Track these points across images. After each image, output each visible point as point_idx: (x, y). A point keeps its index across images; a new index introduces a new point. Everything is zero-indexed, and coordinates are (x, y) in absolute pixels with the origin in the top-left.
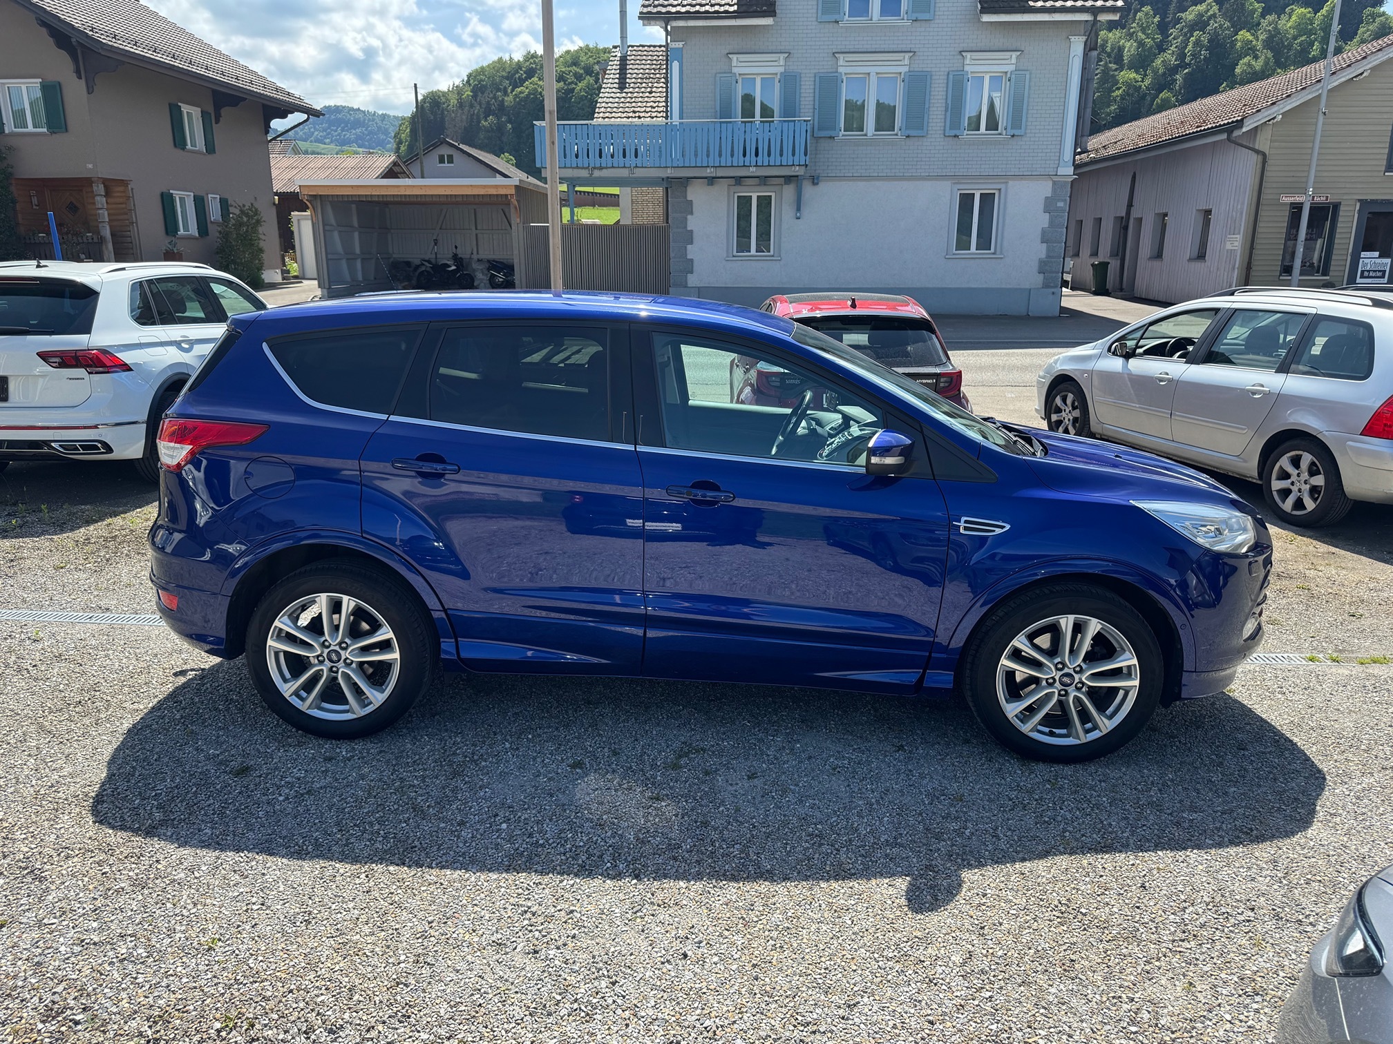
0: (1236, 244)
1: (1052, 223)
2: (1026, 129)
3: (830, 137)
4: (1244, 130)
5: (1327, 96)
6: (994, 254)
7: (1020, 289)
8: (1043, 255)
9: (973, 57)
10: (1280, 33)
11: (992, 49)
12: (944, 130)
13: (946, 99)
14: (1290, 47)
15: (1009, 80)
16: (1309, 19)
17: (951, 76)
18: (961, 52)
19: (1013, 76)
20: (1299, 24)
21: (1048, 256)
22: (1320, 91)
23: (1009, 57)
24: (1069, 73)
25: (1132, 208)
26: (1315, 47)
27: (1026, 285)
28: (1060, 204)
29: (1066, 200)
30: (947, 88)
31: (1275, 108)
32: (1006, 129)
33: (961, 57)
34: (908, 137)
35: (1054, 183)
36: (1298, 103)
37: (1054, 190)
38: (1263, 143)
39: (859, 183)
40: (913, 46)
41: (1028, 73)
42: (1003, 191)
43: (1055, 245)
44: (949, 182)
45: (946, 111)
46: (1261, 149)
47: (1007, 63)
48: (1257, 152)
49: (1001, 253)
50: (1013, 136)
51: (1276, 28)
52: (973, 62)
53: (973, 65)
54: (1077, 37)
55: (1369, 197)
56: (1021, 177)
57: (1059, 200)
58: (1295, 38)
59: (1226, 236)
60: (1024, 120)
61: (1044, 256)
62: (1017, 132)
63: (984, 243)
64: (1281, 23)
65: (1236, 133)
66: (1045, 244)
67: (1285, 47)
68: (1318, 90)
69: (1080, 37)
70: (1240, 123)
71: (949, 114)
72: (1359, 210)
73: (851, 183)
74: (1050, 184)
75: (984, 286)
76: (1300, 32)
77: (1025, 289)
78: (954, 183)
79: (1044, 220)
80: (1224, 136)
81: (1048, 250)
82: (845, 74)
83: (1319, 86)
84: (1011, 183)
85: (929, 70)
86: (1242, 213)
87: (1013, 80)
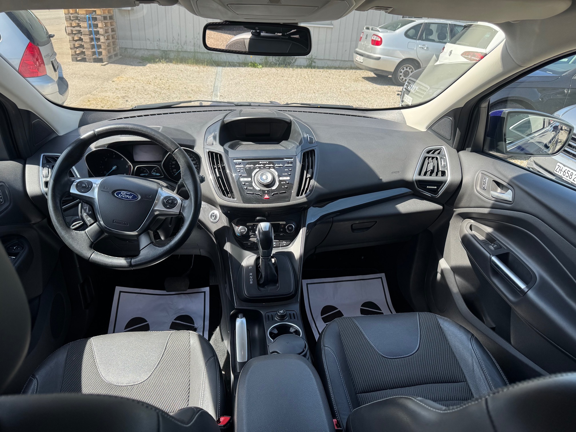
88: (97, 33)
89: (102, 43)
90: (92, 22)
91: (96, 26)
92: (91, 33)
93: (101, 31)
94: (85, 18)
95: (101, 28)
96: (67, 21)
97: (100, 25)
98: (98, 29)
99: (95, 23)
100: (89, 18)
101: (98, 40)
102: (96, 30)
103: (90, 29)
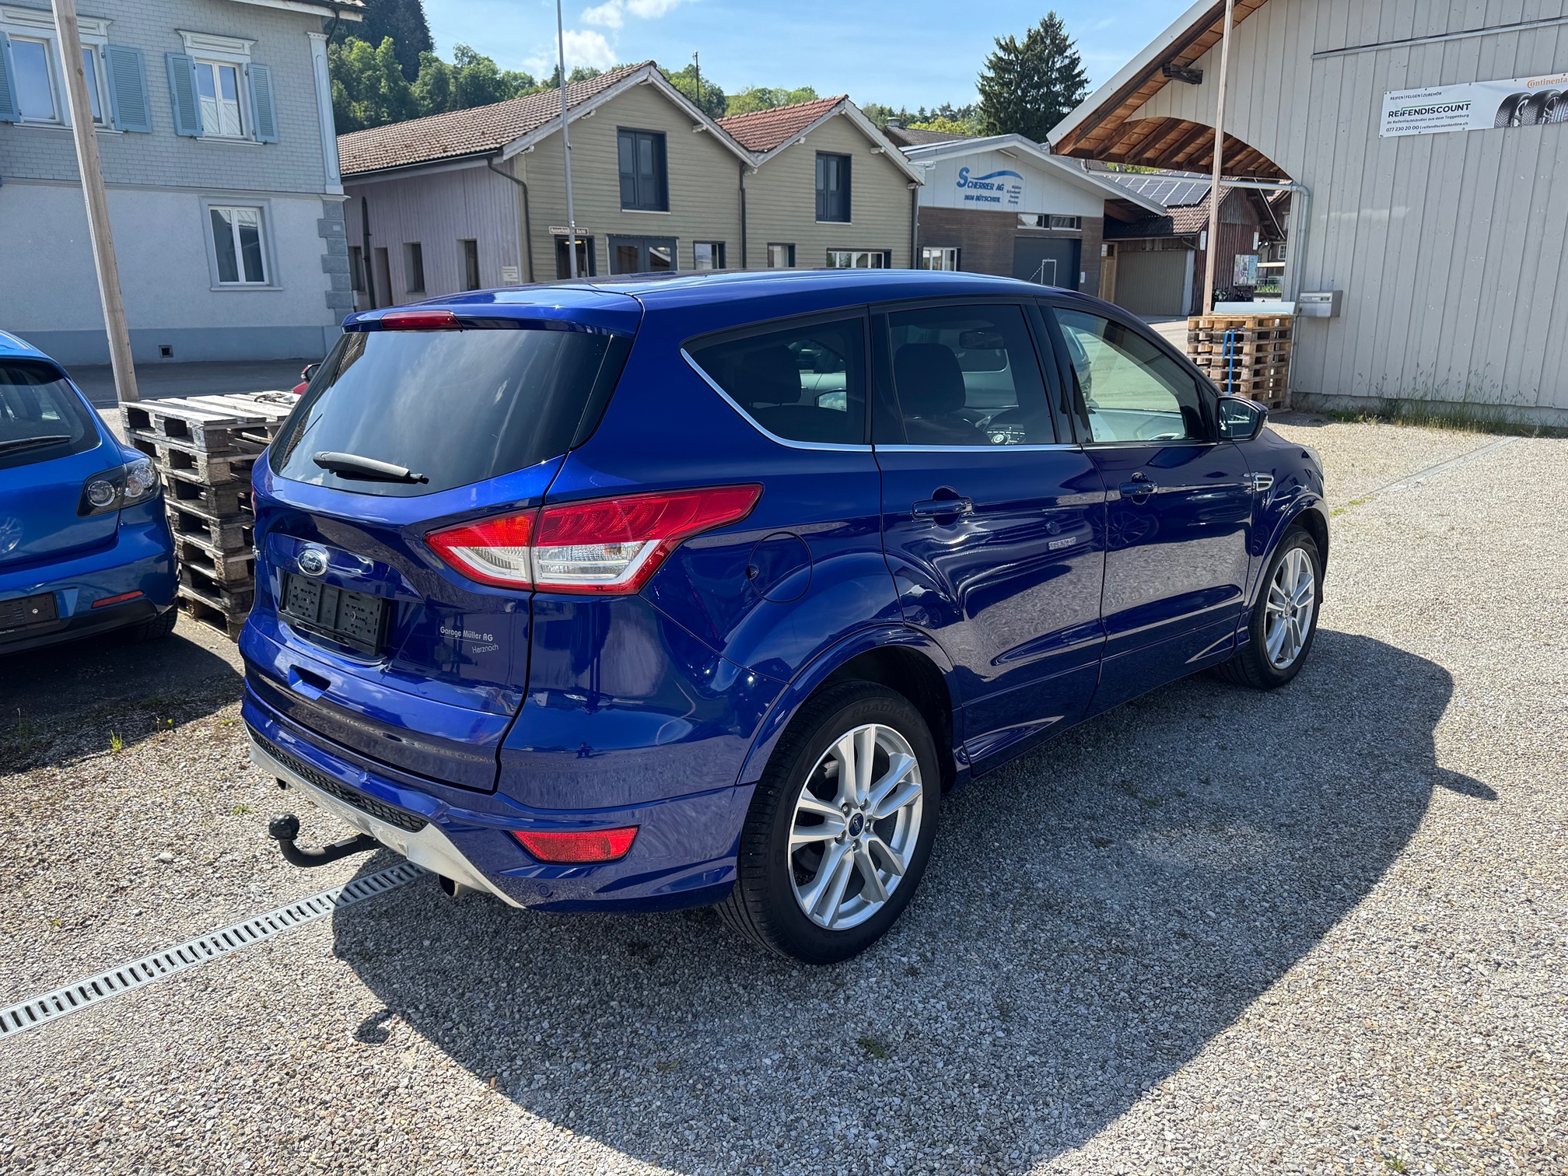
0: (515, 275)
1: (332, 249)
2: (279, 136)
3: (7, 122)
4: (505, 158)
5: (569, 131)
6: (268, 285)
7: (311, 327)
8: (329, 287)
9: (194, 39)
10: (345, 64)
11: (216, 31)
12: (175, 128)
13: (170, 88)
14: (359, 80)
15: (247, 74)
16: (370, 53)
17: (170, 60)
18: (176, 30)
19: (250, 70)
20: (362, 58)
21: (335, 288)
22: (561, 126)
23: (241, 46)
24: (316, 75)
25: (370, 237)
26: (383, 84)
27: (316, 323)
28: (337, 228)
29: (341, 223)
30: (167, 72)
31: (527, 139)
32: (255, 134)
33: (178, 36)
34: (126, 132)
35: (325, 203)
36: (544, 136)
37: (326, 212)
38: (520, 172)
39: (66, 189)
40: (108, 12)
41: (267, 68)
42: (266, 209)
43: (340, 275)
44: (195, 195)
45: (172, 102)
46: (520, 179)
47: (241, 54)
48: (518, 182)
49: (280, 285)
50: (265, 143)
51: (340, 58)
52: (196, 46)
53: (201, 50)
54: (316, 34)
55: (615, 232)
56: (284, 193)
57: (334, 223)
58: (362, 71)
59: (501, 268)
60: (274, 124)
61: (330, 289)
62: (269, 139)
63: (255, 272)
64: (345, 53)
65: (496, 161)
66: (328, 275)
67: (355, 80)
68: (559, 124)
69: (321, 35)
70: (500, 151)
71: (177, 107)
72: (609, 244)
73: (53, 189)
74: (320, 204)
75: (268, 325)
76: (364, 64)
77: (316, 328)
78: (204, 197)
79: (321, 247)
80: (485, 163)
81: (333, 279)
82: (10, 35)
83: (559, 120)
84: (273, 200)
85: (138, 47)
86: (514, 244)
87: (251, 75)
88: (1238, 363)
89: (1243, 381)
90: (1232, 344)
91: (1239, 351)
92: (1226, 363)
93: (1246, 360)
94: (1222, 337)
95: (1247, 354)
96: (1189, 343)
97: (1246, 349)
98: (1242, 357)
99: (1239, 345)
100: (1230, 335)
101: (1237, 376)
102: (1236, 358)
103: (1227, 357)
